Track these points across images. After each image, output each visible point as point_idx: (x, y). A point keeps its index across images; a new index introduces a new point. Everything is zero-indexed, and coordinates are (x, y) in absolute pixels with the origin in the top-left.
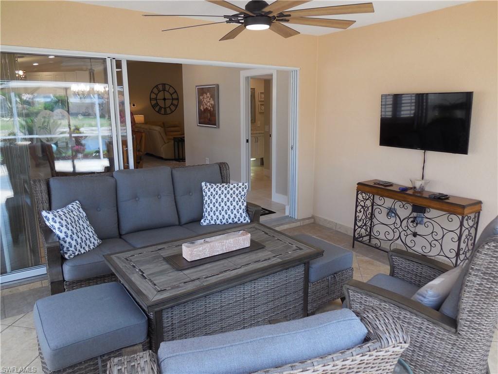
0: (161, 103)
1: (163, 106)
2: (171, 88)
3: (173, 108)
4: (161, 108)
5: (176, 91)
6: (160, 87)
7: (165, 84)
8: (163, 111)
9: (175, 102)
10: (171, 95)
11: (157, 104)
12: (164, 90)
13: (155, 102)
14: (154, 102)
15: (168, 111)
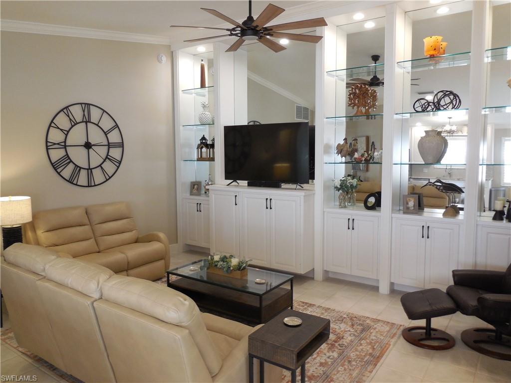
0: (79, 156)
1: (83, 163)
2: (105, 114)
3: (109, 167)
4: (78, 168)
5: (117, 126)
6: (78, 113)
7: (89, 105)
8: (83, 179)
9: (115, 153)
10: (106, 134)
11: (67, 160)
12: (87, 121)
13: (60, 153)
14: (57, 154)
15: (98, 176)
